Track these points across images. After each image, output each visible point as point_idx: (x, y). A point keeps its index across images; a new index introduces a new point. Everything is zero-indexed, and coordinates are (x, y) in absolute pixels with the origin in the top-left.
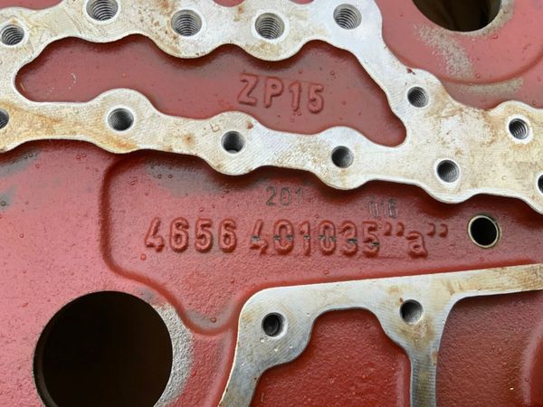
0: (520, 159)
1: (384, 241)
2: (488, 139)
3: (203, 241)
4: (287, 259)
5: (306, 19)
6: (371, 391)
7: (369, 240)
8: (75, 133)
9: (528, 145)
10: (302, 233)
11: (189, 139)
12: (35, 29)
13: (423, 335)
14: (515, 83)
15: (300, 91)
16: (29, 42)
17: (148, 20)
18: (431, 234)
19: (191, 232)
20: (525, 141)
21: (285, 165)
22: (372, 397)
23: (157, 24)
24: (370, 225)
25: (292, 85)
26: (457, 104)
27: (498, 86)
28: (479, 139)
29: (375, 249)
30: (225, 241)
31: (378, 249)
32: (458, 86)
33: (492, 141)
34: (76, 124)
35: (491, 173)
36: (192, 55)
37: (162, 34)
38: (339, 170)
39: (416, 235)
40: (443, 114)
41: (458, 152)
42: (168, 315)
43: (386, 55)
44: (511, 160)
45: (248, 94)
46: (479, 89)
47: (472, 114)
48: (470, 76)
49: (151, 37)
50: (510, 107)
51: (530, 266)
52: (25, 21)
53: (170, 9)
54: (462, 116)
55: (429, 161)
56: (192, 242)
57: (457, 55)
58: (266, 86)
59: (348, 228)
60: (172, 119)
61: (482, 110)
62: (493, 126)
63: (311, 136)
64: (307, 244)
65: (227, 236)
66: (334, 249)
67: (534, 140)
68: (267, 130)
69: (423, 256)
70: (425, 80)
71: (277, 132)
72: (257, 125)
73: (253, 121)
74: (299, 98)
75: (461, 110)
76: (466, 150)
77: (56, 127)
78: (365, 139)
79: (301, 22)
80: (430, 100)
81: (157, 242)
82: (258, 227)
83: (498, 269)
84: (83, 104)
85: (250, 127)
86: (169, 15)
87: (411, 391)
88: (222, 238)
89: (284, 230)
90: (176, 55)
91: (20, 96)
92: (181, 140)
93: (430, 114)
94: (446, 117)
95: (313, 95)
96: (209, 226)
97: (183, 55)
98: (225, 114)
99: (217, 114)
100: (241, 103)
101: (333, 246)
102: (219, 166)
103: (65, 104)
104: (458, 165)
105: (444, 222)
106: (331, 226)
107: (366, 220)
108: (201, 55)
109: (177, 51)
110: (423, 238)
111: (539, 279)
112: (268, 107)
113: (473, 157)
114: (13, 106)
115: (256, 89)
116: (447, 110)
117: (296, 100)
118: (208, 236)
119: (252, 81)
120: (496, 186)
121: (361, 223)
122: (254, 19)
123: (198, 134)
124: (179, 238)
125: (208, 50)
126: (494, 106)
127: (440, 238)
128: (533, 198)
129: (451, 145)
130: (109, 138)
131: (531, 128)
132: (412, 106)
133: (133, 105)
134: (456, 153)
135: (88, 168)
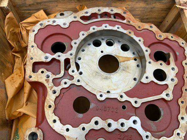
14: (164, 132)
16: (86, 130)
17: (104, 125)
25: (127, 135)
26: (154, 138)
27: (161, 133)
43: (142, 129)
46: (158, 133)
49: (104, 128)
50: (163, 138)
52: (85, 126)
57: (154, 126)
70: (148, 134)
79: (128, 124)
80: (149, 137)
86: (107, 124)
95: (130, 137)
97: (110, 131)
108: (112, 131)
112: (123, 139)
115: (121, 136)
122: (120, 124)
126: (160, 138)
132: (146, 139)
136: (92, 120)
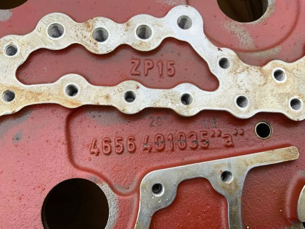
0: (280, 91)
1: (211, 140)
2: (263, 83)
3: (119, 148)
4: (162, 154)
5: (162, 26)
6: (209, 217)
7: (204, 141)
8: (49, 100)
9: (284, 84)
10: (169, 140)
11: (107, 97)
12: (23, 46)
13: (233, 188)
14: (277, 49)
15: (162, 65)
16: (20, 54)
17: (80, 35)
18: (236, 135)
19: (113, 144)
20: (283, 82)
21: (157, 106)
22: (209, 220)
23: (85, 37)
24: (203, 133)
25: (158, 63)
26: (245, 65)
27: (267, 52)
28: (258, 83)
29: (207, 145)
30: (130, 147)
31: (209, 144)
32: (246, 54)
33: (265, 83)
34: (49, 94)
35: (265, 101)
36: (105, 52)
37: (88, 42)
38: (186, 106)
39: (227, 135)
40: (238, 71)
41: (247, 91)
42: (105, 188)
43: (206, 42)
44: (275, 92)
45: (136, 69)
46: (257, 54)
47: (254, 70)
48: (253, 47)
49: (83, 44)
50: (274, 64)
51: (287, 148)
52: (17, 42)
53: (91, 28)
54: (248, 71)
55: (232, 97)
56: (113, 150)
57: (245, 36)
58: (144, 64)
59: (192, 135)
60: (98, 88)
61: (259, 67)
62: (265, 75)
63: (170, 90)
64: (172, 145)
65: (131, 145)
66: (186, 146)
67: (287, 80)
68: (147, 89)
69: (232, 146)
70: (228, 53)
71: (152, 89)
72: (142, 86)
73: (139, 84)
74: (162, 69)
75: (248, 68)
76: (251, 90)
77: (39, 97)
78: (198, 88)
79: (161, 28)
80: (231, 64)
81: (96, 151)
82: (146, 139)
83: (271, 151)
84: (52, 84)
85: (138, 88)
86: (90, 31)
87: (228, 216)
88: (128, 146)
89: (159, 139)
90: (97, 53)
91: (19, 83)
92: (103, 98)
93: (231, 72)
94: (240, 73)
95: (169, 67)
96: (121, 140)
97: (100, 52)
98: (125, 82)
99: (120, 82)
100: (132, 75)
101: (185, 145)
102: (123, 110)
103: (42, 85)
104: (248, 98)
105: (242, 128)
106: (184, 135)
107: (201, 130)
108: (109, 52)
109: (97, 51)
110: (231, 137)
111: (292, 154)
112: (146, 75)
113: (255, 92)
114: (16, 88)
115: (140, 67)
116: (241, 69)
117: (161, 70)
118: (121, 145)
119: (137, 62)
120: (268, 108)
121: (199, 132)
122: (135, 29)
123: (111, 94)
124: (107, 148)
125: (113, 49)
126: (265, 64)
127: (241, 137)
128: (288, 112)
129: (243, 87)
130: (67, 101)
131: (285, 74)
132: (221, 68)
133: (77, 82)
134: (246, 92)
135: (57, 117)
136: (40, 24)
